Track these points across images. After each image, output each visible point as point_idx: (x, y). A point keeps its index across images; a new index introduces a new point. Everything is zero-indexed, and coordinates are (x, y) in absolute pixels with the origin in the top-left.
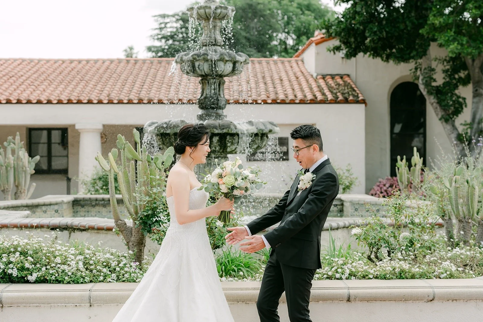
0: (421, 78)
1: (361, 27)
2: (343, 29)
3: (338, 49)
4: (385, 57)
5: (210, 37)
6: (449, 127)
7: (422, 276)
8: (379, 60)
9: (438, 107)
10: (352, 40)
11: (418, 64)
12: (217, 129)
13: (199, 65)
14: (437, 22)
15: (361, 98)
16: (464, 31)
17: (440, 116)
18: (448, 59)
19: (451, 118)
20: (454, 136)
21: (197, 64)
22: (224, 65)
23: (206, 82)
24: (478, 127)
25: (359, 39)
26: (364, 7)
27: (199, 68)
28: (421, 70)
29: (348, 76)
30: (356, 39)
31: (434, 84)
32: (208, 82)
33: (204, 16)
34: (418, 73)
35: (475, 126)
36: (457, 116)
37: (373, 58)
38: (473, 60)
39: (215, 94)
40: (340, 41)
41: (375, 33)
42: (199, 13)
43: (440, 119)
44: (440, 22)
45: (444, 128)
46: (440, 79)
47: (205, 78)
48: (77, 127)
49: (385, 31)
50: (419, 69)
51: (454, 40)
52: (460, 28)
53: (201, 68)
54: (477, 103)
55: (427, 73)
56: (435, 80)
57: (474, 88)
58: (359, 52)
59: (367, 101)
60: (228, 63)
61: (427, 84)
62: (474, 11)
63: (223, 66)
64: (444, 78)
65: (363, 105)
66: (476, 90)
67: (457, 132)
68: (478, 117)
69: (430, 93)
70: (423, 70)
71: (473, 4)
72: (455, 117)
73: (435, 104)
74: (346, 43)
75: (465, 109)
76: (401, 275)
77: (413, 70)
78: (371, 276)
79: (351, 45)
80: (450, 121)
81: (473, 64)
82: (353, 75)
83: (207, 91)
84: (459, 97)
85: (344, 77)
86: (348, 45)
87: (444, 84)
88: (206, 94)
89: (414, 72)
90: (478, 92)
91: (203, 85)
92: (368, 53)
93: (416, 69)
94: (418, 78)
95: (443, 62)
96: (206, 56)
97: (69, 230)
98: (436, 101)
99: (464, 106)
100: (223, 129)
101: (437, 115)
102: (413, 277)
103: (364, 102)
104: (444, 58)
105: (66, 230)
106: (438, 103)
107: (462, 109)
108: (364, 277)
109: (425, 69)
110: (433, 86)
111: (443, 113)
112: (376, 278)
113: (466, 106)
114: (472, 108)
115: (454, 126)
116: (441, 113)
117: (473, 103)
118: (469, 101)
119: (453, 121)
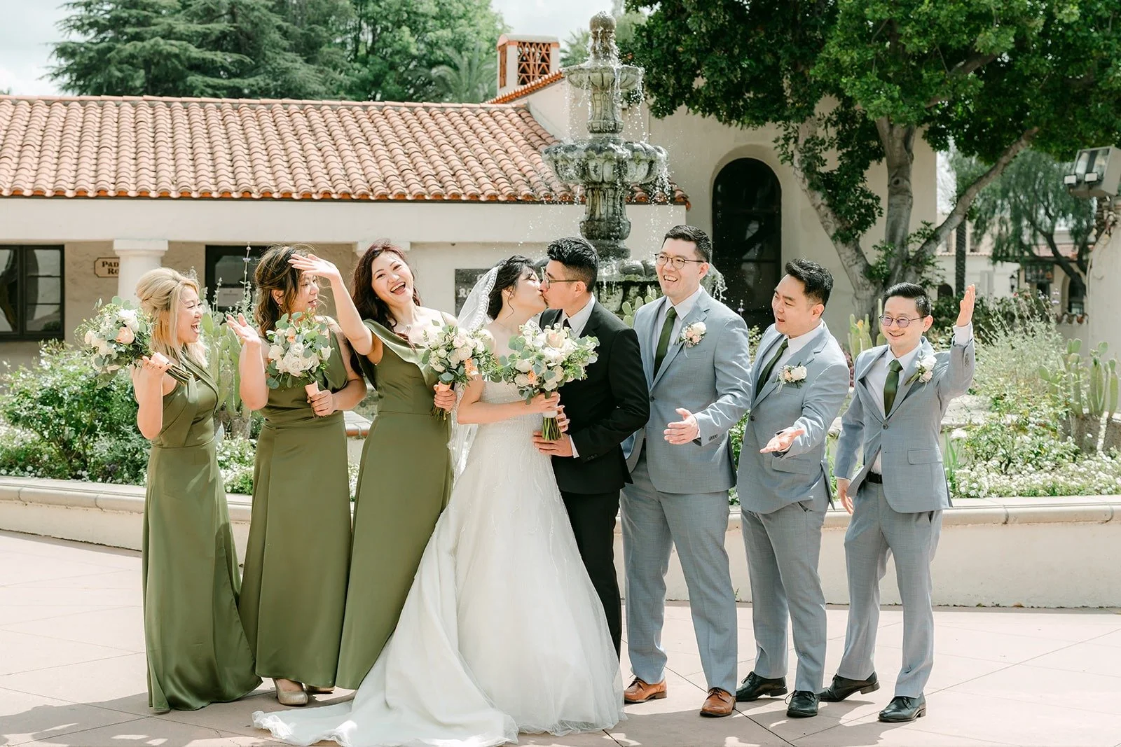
0: (797, 156)
1: (693, 60)
4: (724, 113)
6: (849, 252)
7: (1079, 492)
8: (712, 118)
9: (830, 214)
10: (670, 82)
11: (790, 130)
12: (642, 275)
13: (596, 167)
14: (847, 59)
15: (679, 193)
16: (891, 75)
17: (832, 232)
18: (835, 118)
19: (854, 236)
20: (858, 269)
21: (592, 164)
23: (601, 193)
24: (902, 251)
25: (684, 82)
26: (704, 23)
27: (595, 171)
28: (796, 141)
30: (678, 80)
31: (823, 170)
32: (604, 195)
33: (599, 84)
34: (792, 146)
35: (896, 250)
36: (863, 231)
37: (703, 116)
38: (891, 127)
41: (720, 72)
43: (834, 238)
44: (852, 58)
45: (840, 254)
46: (832, 161)
47: (598, 186)
48: (117, 246)
50: (793, 140)
52: (884, 70)
53: (599, 172)
54: (898, 206)
55: (810, 150)
56: (823, 163)
57: (891, 177)
58: (680, 104)
59: (690, 200)
60: (641, 163)
61: (809, 170)
62: (915, 40)
63: (635, 170)
64: (840, 159)
65: (684, 207)
66: (897, 182)
67: (864, 262)
68: (900, 232)
69: (814, 186)
70: (801, 142)
71: (913, 27)
72: (860, 232)
73: (823, 208)
75: (878, 219)
76: (1055, 491)
77: (781, 142)
78: (1015, 493)
79: (667, 91)
80: (851, 242)
81: (891, 133)
84: (866, 195)
86: (661, 90)
87: (839, 169)
88: (601, 214)
89: (783, 145)
90: (900, 185)
91: (593, 200)
92: (696, 108)
93: (787, 139)
95: (826, 123)
96: (611, 152)
98: (825, 202)
99: (875, 211)
100: (652, 275)
101: (826, 229)
103: (684, 201)
104: (827, 115)
106: (829, 206)
107: (873, 217)
108: (1007, 494)
109: (807, 142)
110: (821, 174)
111: (838, 226)
113: (881, 214)
114: (889, 216)
115: (858, 250)
116: (834, 226)
117: (890, 205)
118: (884, 204)
119: (857, 241)
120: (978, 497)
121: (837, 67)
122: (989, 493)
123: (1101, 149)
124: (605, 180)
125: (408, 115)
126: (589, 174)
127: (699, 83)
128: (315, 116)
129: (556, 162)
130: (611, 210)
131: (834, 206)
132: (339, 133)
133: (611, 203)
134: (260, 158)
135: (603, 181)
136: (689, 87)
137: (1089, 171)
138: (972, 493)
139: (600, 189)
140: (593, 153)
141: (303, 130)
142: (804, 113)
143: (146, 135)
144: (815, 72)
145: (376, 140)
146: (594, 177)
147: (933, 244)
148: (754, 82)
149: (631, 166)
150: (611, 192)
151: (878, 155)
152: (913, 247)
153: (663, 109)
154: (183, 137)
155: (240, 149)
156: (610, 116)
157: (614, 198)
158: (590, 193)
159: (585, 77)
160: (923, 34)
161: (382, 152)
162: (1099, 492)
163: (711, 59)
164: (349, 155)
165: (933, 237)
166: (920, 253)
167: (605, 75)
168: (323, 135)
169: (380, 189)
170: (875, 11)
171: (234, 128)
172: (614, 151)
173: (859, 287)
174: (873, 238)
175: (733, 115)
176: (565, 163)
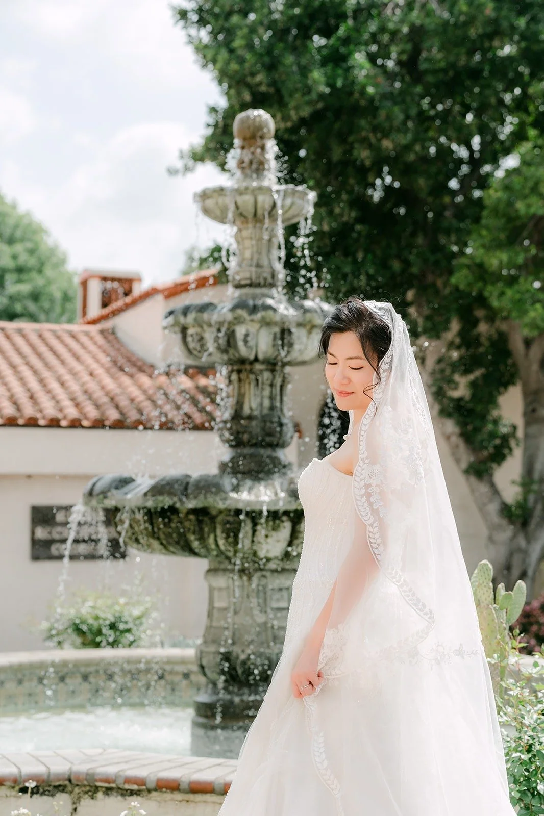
5: (258, 266)
6: (483, 488)
9: (461, 445)
13: (247, 335)
17: (464, 465)
19: (488, 469)
20: (493, 508)
21: (240, 331)
22: (308, 337)
23: (252, 377)
27: (246, 341)
31: (453, 394)
32: (257, 379)
33: (250, 213)
35: (534, 487)
36: (498, 464)
38: (528, 347)
39: (272, 408)
42: (239, 203)
43: (466, 472)
45: (473, 491)
46: (462, 386)
47: (248, 367)
53: (251, 343)
54: (535, 437)
55: (442, 370)
57: (527, 404)
61: (438, 394)
63: (305, 342)
66: (534, 410)
67: (499, 500)
68: (539, 466)
69: (443, 413)
72: (494, 466)
73: (455, 439)
75: (514, 451)
80: (486, 478)
81: (527, 355)
83: (252, 398)
84: (501, 424)
88: (251, 409)
90: (537, 413)
91: (240, 387)
96: (270, 312)
97: (71, 792)
98: (457, 430)
101: (458, 461)
105: (63, 791)
106: (462, 435)
107: (511, 450)
109: (438, 361)
110: (451, 399)
111: (472, 458)
113: (518, 445)
115: (492, 485)
116: (467, 457)
117: (526, 435)
118: (520, 433)
119: (491, 475)
121: (481, 271)
124: (261, 356)
126: (236, 347)
129: (184, 330)
130: (267, 403)
131: (466, 435)
133: (267, 392)
135: (256, 359)
139: (251, 371)
140: (241, 312)
146: (243, 351)
149: (299, 335)
150: (267, 375)
156: (265, 262)
157: (272, 385)
158: (234, 377)
159: (229, 201)
167: (261, 198)
170: (529, 206)
172: (275, 310)
173: (495, 528)
174: (508, 474)
176: (198, 330)
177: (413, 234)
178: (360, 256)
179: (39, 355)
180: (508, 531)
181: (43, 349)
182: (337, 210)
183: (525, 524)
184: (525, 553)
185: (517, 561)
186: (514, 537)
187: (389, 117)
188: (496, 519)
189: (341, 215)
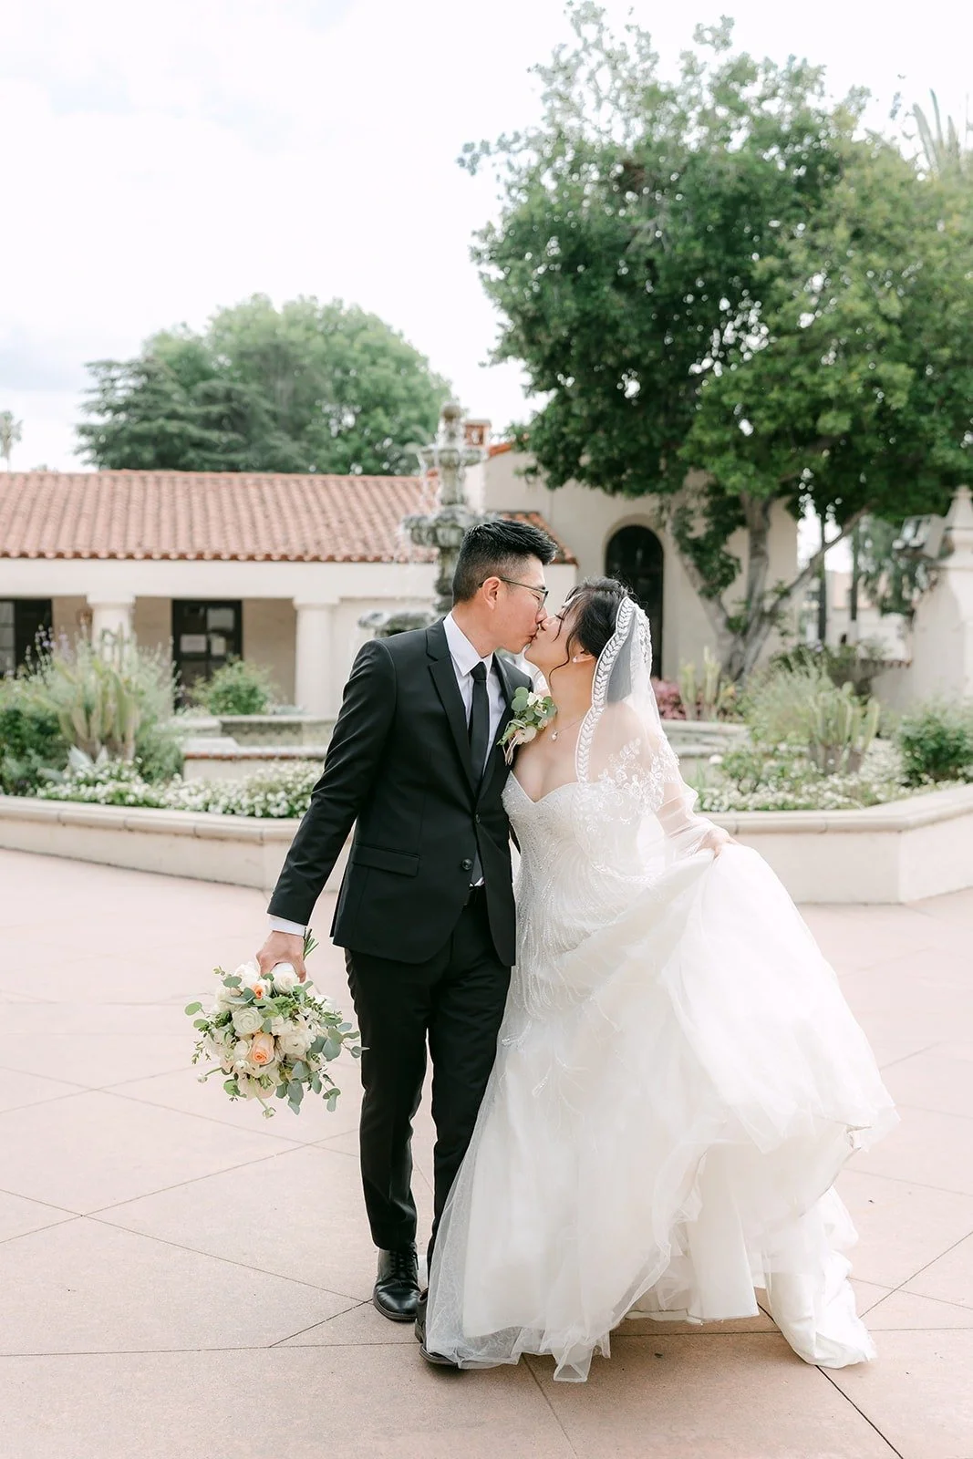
0: (669, 525)
1: (579, 440)
2: (546, 442)
3: (533, 471)
4: (609, 486)
6: (712, 606)
7: (807, 807)
8: (598, 492)
9: (697, 573)
10: (561, 458)
11: (664, 501)
13: (443, 534)
14: (708, 440)
15: (568, 556)
17: (699, 587)
18: (706, 490)
19: (717, 592)
20: (720, 621)
23: (449, 556)
24: (759, 606)
25: (571, 459)
27: (442, 538)
28: (669, 512)
29: (537, 514)
30: (566, 458)
31: (691, 535)
34: (665, 516)
35: (754, 604)
36: (726, 588)
37: (591, 488)
38: (752, 499)
40: (538, 459)
41: (601, 451)
43: (700, 593)
45: (705, 608)
46: (700, 528)
48: (90, 600)
49: (618, 448)
50: (666, 510)
51: (735, 469)
52: (741, 447)
53: (446, 538)
54: (757, 566)
55: (679, 517)
56: (691, 529)
57: (752, 542)
58: (569, 478)
59: (580, 561)
61: (680, 536)
64: (706, 525)
65: (571, 569)
66: (756, 546)
67: (725, 615)
68: (758, 589)
69: (683, 550)
72: (722, 589)
74: (548, 463)
75: (739, 577)
76: (783, 807)
77: (657, 512)
78: (752, 808)
79: (556, 466)
80: (715, 597)
81: (751, 504)
82: (546, 513)
84: (729, 557)
85: (531, 516)
86: (552, 466)
87: (706, 535)
90: (759, 548)
91: (444, 562)
92: (584, 481)
93: (661, 509)
94: (663, 525)
95: (699, 495)
99: (736, 571)
101: (694, 586)
102: (796, 808)
103: (573, 561)
104: (699, 487)
106: (696, 566)
107: (734, 575)
108: (744, 809)
109: (678, 511)
110: (688, 540)
111: (704, 583)
112: (757, 809)
113: (740, 571)
114: (750, 576)
115: (720, 603)
116: (701, 583)
117: (750, 565)
118: (745, 563)
119: (720, 597)
120: (718, 811)
121: (699, 445)
122: (730, 807)
123: (925, 518)
125: (347, 488)
126: (439, 540)
127: (585, 460)
128: (266, 489)
129: (412, 530)
131: (700, 566)
132: (285, 504)
134: (214, 524)
136: (577, 463)
137: (915, 536)
138: (714, 808)
140: (442, 522)
141: (255, 501)
142: (675, 485)
143: (119, 505)
144: (683, 452)
145: (315, 509)
147: (785, 599)
148: (634, 459)
151: (742, 522)
152: (768, 604)
153: (557, 482)
154: (151, 508)
155: (198, 518)
156: (457, 491)
160: (773, 418)
161: (319, 519)
162: (823, 808)
163: (593, 438)
164: (291, 522)
165: (785, 594)
166: (775, 607)
167: (452, 455)
168: (272, 507)
169: (313, 551)
170: (731, 399)
171: (196, 499)
173: (721, 636)
174: (734, 595)
175: (617, 488)
176: (419, 530)
177: (656, 416)
178: (615, 433)
179: (390, 505)
180: (729, 640)
181: (393, 499)
182: (594, 400)
183: (745, 632)
184: (743, 655)
185: (737, 660)
186: (735, 643)
187: (627, 334)
188: (722, 629)
189: (597, 403)
